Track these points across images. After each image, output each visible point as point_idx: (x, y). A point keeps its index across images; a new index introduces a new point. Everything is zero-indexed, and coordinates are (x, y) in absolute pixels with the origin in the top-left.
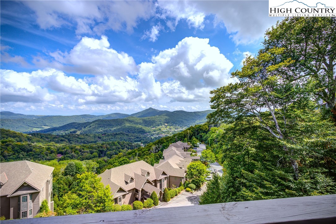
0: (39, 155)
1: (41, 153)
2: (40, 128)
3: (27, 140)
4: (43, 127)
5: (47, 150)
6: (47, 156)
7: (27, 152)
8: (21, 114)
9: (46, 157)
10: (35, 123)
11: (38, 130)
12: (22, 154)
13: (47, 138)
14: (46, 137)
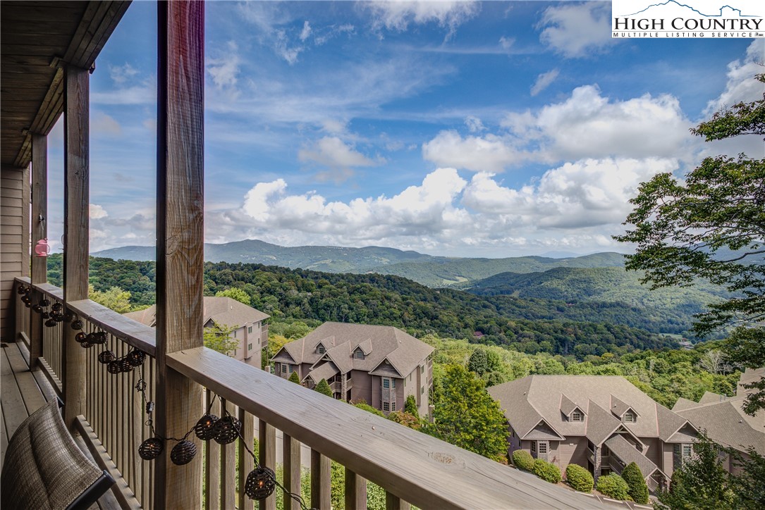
0: (447, 327)
1: (449, 324)
2: (453, 280)
3: (433, 299)
4: (457, 278)
5: (460, 321)
6: (459, 331)
7: (432, 320)
8: (427, 255)
9: (457, 332)
10: (446, 271)
11: (451, 282)
12: (425, 322)
13: (462, 299)
14: (460, 297)
